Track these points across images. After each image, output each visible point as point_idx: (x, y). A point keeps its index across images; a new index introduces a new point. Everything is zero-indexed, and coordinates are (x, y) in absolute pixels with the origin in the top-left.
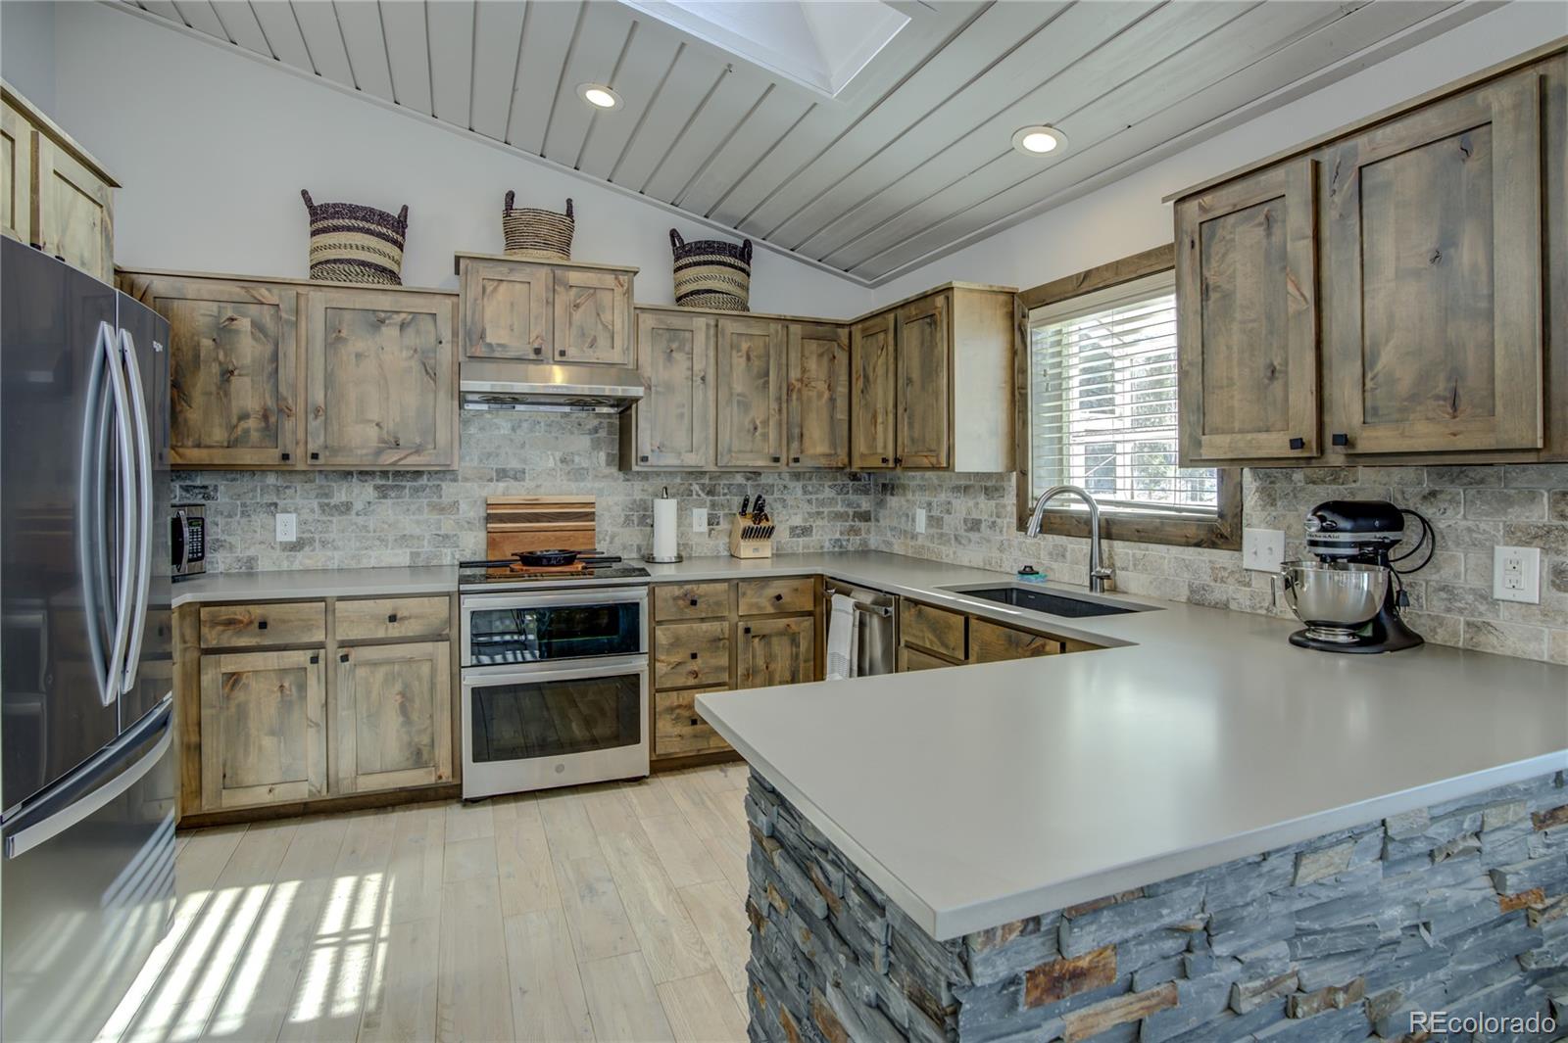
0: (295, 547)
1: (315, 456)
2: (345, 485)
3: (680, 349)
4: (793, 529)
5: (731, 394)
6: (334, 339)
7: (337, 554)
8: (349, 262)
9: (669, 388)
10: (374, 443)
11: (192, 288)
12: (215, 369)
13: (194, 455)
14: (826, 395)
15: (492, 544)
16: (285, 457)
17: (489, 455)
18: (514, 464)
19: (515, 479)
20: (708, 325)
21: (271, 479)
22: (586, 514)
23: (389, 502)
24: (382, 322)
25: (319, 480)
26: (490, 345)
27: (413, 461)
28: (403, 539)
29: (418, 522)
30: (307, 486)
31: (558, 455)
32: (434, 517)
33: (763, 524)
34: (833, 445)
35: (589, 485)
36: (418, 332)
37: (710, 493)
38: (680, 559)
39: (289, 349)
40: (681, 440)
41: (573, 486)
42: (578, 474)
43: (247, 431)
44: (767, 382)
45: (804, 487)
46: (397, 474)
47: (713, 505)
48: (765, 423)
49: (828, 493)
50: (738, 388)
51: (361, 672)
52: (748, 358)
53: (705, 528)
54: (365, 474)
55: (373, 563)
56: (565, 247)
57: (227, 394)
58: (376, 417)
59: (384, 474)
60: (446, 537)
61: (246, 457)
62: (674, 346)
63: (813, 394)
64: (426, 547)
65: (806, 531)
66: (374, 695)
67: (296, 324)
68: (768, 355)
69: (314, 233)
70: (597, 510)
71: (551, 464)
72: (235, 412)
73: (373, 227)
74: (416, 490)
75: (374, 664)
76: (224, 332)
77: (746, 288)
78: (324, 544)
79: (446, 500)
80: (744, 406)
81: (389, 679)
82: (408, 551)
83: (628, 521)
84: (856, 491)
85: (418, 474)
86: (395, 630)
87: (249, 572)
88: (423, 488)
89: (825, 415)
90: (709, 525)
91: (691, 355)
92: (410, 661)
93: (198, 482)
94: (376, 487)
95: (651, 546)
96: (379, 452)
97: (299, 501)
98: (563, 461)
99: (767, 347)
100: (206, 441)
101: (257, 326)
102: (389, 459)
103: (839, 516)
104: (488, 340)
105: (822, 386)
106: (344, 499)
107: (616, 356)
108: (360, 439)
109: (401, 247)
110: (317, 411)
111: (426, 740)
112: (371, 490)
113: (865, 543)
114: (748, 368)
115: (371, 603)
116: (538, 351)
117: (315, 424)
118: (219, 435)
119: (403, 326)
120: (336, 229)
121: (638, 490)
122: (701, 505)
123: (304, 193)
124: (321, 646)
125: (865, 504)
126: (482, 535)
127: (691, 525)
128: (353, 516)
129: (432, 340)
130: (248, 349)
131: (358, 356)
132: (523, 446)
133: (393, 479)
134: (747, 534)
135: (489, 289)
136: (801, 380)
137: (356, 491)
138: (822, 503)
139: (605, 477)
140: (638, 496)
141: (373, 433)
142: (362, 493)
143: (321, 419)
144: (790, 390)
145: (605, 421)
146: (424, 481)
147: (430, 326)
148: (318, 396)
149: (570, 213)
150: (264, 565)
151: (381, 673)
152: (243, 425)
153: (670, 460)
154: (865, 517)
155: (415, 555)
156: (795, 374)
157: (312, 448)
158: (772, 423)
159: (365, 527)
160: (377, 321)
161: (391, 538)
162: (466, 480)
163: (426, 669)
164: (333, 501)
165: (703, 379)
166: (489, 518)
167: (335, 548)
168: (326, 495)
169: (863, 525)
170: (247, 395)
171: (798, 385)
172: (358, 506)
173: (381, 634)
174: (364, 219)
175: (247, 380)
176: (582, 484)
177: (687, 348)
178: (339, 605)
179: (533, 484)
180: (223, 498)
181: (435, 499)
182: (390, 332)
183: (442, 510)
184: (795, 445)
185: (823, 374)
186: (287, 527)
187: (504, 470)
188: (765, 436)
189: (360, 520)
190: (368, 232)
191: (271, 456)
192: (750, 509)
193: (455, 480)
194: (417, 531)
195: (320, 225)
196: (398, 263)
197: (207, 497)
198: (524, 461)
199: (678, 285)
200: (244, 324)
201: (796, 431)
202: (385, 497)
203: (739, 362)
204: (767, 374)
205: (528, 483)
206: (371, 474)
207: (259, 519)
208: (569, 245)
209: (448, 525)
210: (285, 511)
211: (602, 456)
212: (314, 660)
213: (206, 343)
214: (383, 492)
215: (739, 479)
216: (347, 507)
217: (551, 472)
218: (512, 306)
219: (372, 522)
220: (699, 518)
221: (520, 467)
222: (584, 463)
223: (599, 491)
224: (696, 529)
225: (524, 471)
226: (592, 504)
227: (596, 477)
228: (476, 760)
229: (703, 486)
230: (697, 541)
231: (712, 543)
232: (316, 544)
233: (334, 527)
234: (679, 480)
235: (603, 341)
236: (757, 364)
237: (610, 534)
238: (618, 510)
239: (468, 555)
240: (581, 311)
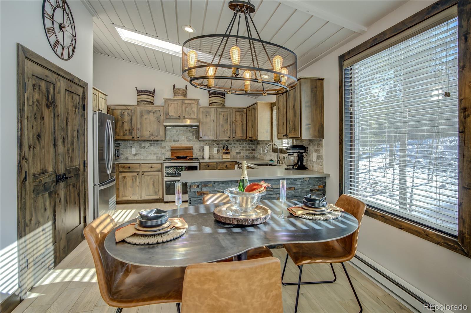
0: (135, 155)
1: (138, 138)
2: (144, 143)
3: (208, 115)
4: (237, 153)
5: (220, 124)
6: (141, 115)
8: (144, 101)
9: (206, 123)
10: (149, 135)
11: (117, 107)
12: (121, 122)
13: (118, 138)
14: (241, 123)
15: (172, 155)
16: (133, 138)
17: (171, 137)
18: (176, 139)
19: (177, 142)
20: (214, 110)
21: (131, 142)
22: (191, 149)
23: (152, 146)
24: (150, 112)
25: (139, 142)
26: (170, 116)
27: (156, 138)
28: (155, 154)
29: (158, 150)
30: (137, 143)
31: (185, 137)
32: (161, 149)
33: (228, 151)
34: (243, 134)
35: (192, 143)
36: (157, 114)
37: (217, 145)
38: (210, 158)
39: (133, 118)
40: (209, 134)
41: (188, 143)
42: (189, 141)
43: (126, 133)
44: (227, 121)
45: (239, 144)
46: (154, 141)
47: (218, 147)
48: (227, 130)
49: (245, 145)
50: (221, 123)
51: (146, 177)
52: (223, 116)
53: (217, 152)
55: (149, 158)
56: (185, 95)
57: (123, 126)
58: (149, 130)
59: (151, 141)
60: (163, 153)
61: (127, 138)
62: (207, 114)
63: (238, 123)
64: (159, 155)
65: (240, 153)
66: (148, 181)
67: (135, 113)
68: (228, 116)
69: (138, 95)
70: (194, 148)
71: (184, 139)
72: (124, 130)
73: (148, 94)
74: (157, 144)
75: (148, 176)
76: (122, 115)
77: (224, 102)
78: (140, 154)
79: (163, 146)
80: (222, 126)
81: (151, 179)
83: (200, 150)
84: (252, 144)
85: (158, 141)
86: (152, 170)
87: (127, 159)
88: (159, 144)
89: (241, 128)
91: (211, 116)
92: (154, 175)
93: (118, 143)
94: (150, 143)
95: (204, 156)
96: (150, 137)
97: (136, 146)
98: (186, 138)
99: (227, 114)
100: (120, 135)
101: (128, 114)
102: (151, 138)
103: (247, 150)
104: (170, 115)
105: (240, 122)
107: (195, 117)
108: (146, 134)
109: (154, 97)
110: (138, 129)
111: (157, 190)
112: (149, 144)
113: (254, 156)
114: (223, 119)
115: (147, 164)
116: (179, 117)
117: (138, 132)
118: (122, 134)
119: (154, 113)
120: (141, 95)
121: (202, 144)
122: (216, 147)
123: (136, 88)
124: (139, 172)
125: (254, 147)
126: (170, 153)
127: (213, 151)
128: (145, 149)
129: (159, 115)
130: (127, 118)
131: (146, 119)
132: (178, 135)
133: (153, 142)
134: (224, 153)
135: (170, 105)
136: (235, 121)
138: (244, 147)
139: (195, 141)
140: (202, 145)
141: (148, 133)
142: (147, 144)
143: (139, 131)
144: (233, 123)
145: (195, 130)
146: (159, 142)
147: (159, 112)
148: (139, 126)
149: (186, 88)
150: (129, 158)
151: (149, 177)
152: (126, 132)
153: (206, 138)
154: (254, 150)
155: (157, 157)
156: (234, 119)
157: (138, 136)
158: (229, 130)
160: (149, 112)
161: (153, 153)
162: (167, 142)
163: (157, 177)
164: (142, 146)
165: (213, 121)
166: (172, 150)
167: (142, 155)
168: (141, 145)
169: (253, 152)
170: (126, 127)
171: (234, 122)
172: (147, 147)
173: (149, 170)
174: (146, 93)
175: (126, 124)
176: (190, 143)
178: (142, 165)
179: (180, 143)
180: (122, 146)
181: (161, 146)
182: (151, 114)
183: (162, 148)
184: (234, 134)
185: (240, 119)
186: (134, 151)
187: (174, 140)
188: (227, 133)
189: (147, 150)
191: (131, 138)
192: (225, 148)
193: (165, 142)
194: (158, 152)
195: (139, 94)
196: (153, 100)
197: (120, 145)
198: (178, 138)
199: (210, 101)
200: (126, 113)
201: (234, 131)
202: (151, 145)
203: (221, 117)
204: (228, 120)
205: (179, 143)
206: (149, 141)
207: (129, 149)
208: (186, 94)
209: (163, 151)
210: (133, 148)
211: (194, 137)
212: (138, 174)
213: (120, 117)
214: (151, 144)
215: (224, 142)
216: (144, 147)
217: (184, 140)
218: (174, 108)
219: (149, 150)
220: (215, 150)
221: (178, 139)
222: (191, 139)
223: (194, 144)
224: (215, 152)
225: (178, 140)
226: (192, 147)
227: (193, 141)
228: (166, 194)
229: (216, 143)
230: (214, 155)
231: (218, 155)
232: (139, 154)
233: (142, 151)
234: (211, 142)
235: (192, 114)
236: (225, 118)
237: (196, 153)
238: (197, 148)
239: (167, 157)
240: (188, 108)
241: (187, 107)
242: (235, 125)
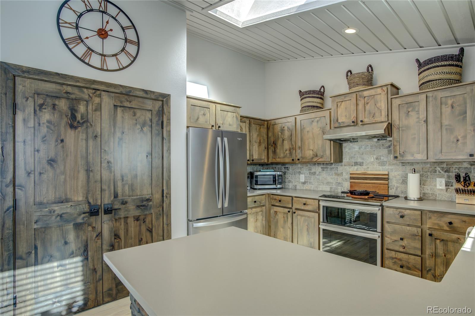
0: (304, 183)
1: (298, 160)
2: (314, 167)
6: (303, 128)
7: (313, 186)
10: (312, 156)
11: (277, 121)
12: (281, 140)
15: (351, 186)
16: (293, 160)
17: (352, 157)
18: (359, 160)
19: (360, 165)
20: (427, 97)
21: (299, 165)
22: (386, 178)
23: (325, 172)
24: (313, 121)
25: (309, 166)
26: (339, 123)
27: (321, 160)
28: (328, 183)
29: (332, 178)
30: (307, 167)
31: (375, 156)
32: (336, 177)
35: (387, 167)
37: (445, 172)
41: (381, 168)
42: (383, 164)
43: (287, 154)
50: (447, 122)
51: (299, 217)
53: (444, 187)
55: (321, 189)
57: (283, 145)
58: (311, 148)
60: (339, 183)
61: (287, 160)
64: (333, 186)
66: (301, 223)
67: (295, 126)
70: (390, 177)
71: (372, 160)
72: (285, 149)
74: (331, 169)
75: (301, 216)
76: (283, 130)
78: (310, 183)
79: (339, 172)
81: (304, 221)
82: (329, 187)
87: (295, 189)
88: (333, 168)
90: (446, 186)
92: (309, 217)
93: (286, 167)
94: (322, 168)
97: (305, 171)
98: (377, 159)
100: (280, 157)
101: (288, 128)
104: (339, 121)
106: (314, 171)
108: (309, 154)
110: (299, 148)
112: (320, 168)
115: (301, 199)
116: (353, 122)
118: (282, 155)
119: (318, 121)
122: (441, 177)
124: (291, 208)
126: (349, 183)
127: (436, 186)
130: (287, 134)
131: (308, 132)
132: (363, 154)
134: (459, 191)
135: (339, 105)
137: (317, 169)
139: (393, 164)
141: (311, 153)
143: (300, 150)
146: (333, 166)
147: (324, 120)
148: (300, 144)
150: (298, 188)
151: (303, 219)
152: (286, 152)
153: (409, 157)
155: (331, 188)
157: (298, 157)
158: (468, 137)
159: (319, 179)
161: (325, 183)
162: (345, 165)
164: (312, 171)
166: (351, 178)
167: (313, 184)
168: (310, 170)
170: (286, 145)
172: (317, 173)
175: (287, 141)
176: (384, 167)
177: (416, 109)
179: (366, 167)
180: (291, 170)
181: (336, 172)
183: (338, 175)
186: (302, 178)
187: (357, 162)
188: (464, 144)
189: (318, 177)
191: (290, 160)
192: (462, 180)
193: (340, 165)
194: (332, 181)
197: (288, 170)
198: (363, 159)
200: (286, 128)
202: (323, 171)
207: (297, 175)
210: (302, 174)
212: (289, 212)
213: (280, 133)
216: (314, 173)
217: (372, 163)
218: (346, 108)
219: (320, 178)
220: (440, 182)
221: (361, 161)
222: (386, 160)
223: (391, 169)
224: (438, 187)
225: (363, 163)
226: (387, 175)
227: (390, 164)
229: (443, 169)
230: (437, 193)
231: (448, 194)
232: (308, 183)
233: (312, 178)
234: (429, 166)
235: (377, 114)
238: (399, 177)
239: (346, 190)
240: (369, 105)
241: (367, 103)
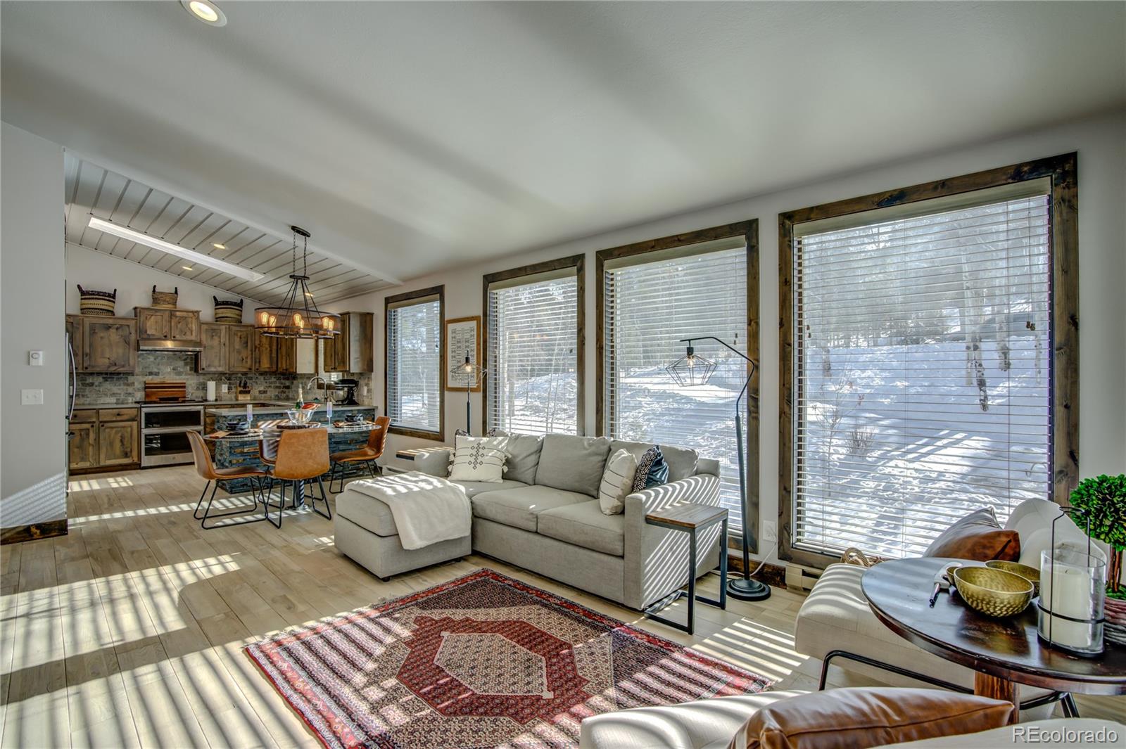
1: (86, 368)
3: (216, 335)
4: (260, 391)
5: (234, 349)
8: (98, 309)
9: (212, 347)
14: (269, 349)
15: (147, 395)
17: (146, 368)
18: (156, 370)
19: (156, 375)
20: (226, 328)
22: (182, 386)
23: (108, 383)
24: (110, 327)
26: (148, 335)
27: (121, 370)
28: (114, 394)
29: (119, 389)
31: (172, 367)
32: (125, 387)
33: (247, 389)
34: (271, 364)
36: (123, 330)
37: (228, 380)
38: (216, 400)
40: (216, 363)
41: (178, 377)
42: (179, 374)
44: (247, 346)
45: (264, 379)
46: (111, 374)
47: (230, 384)
48: (247, 358)
49: (273, 379)
50: (237, 347)
51: (107, 430)
52: (241, 338)
53: (227, 391)
54: (99, 374)
56: (175, 304)
58: (108, 356)
59: (106, 374)
60: (130, 394)
62: (214, 334)
63: (264, 349)
64: (121, 397)
65: (265, 392)
66: (112, 436)
68: (248, 337)
69: (82, 299)
70: (186, 385)
71: (169, 370)
73: (106, 298)
74: (118, 379)
75: (112, 428)
77: (241, 316)
78: (83, 396)
79: (130, 382)
80: (239, 352)
81: (117, 433)
82: (115, 398)
83: (198, 388)
84: (284, 379)
85: (119, 374)
86: (119, 418)
88: (121, 378)
89: (268, 355)
90: (228, 389)
91: (220, 337)
92: (124, 427)
94: (103, 378)
95: (206, 396)
96: (109, 367)
98: (174, 369)
99: (247, 334)
102: (113, 369)
103: (277, 387)
104: (148, 333)
105: (267, 346)
106: (91, 381)
107: (193, 338)
109: (114, 302)
111: (129, 450)
113: (287, 396)
114: (240, 341)
115: (111, 410)
116: (166, 336)
117: (86, 358)
119: (117, 328)
120: (93, 299)
121: (201, 379)
122: (225, 384)
123: (79, 286)
124: (94, 422)
125: (287, 383)
126: (143, 393)
127: (221, 390)
128: (94, 387)
129: (128, 332)
131: (102, 338)
132: (159, 365)
133: (109, 376)
134: (241, 392)
135: (149, 317)
136: (259, 345)
137: (95, 379)
138: (271, 383)
139: (190, 374)
140: (201, 381)
141: (106, 361)
142: (98, 380)
143: (88, 357)
144: (256, 347)
145: (189, 357)
146: (122, 375)
147: (127, 329)
149: (176, 292)
151: (114, 430)
153: (213, 369)
154: (288, 387)
155: (117, 399)
156: (257, 343)
157: (85, 366)
158: (249, 358)
159: (99, 391)
160: (108, 327)
161: (109, 394)
162: (137, 375)
163: (129, 429)
164: (87, 382)
165: (224, 344)
166: (146, 388)
167: (88, 397)
169: (287, 390)
171: (258, 347)
172: (97, 383)
173: (114, 419)
174: (102, 296)
176: (181, 377)
177: (219, 335)
178: (100, 411)
181: (125, 382)
182: (113, 330)
183: (128, 385)
184: (257, 365)
185: (267, 343)
187: (151, 372)
188: (247, 362)
189: (97, 388)
190: (105, 300)
192: (242, 385)
193: (133, 375)
194: (119, 392)
195: (83, 297)
196: (113, 308)
198: (159, 369)
199: (216, 314)
201: (258, 360)
202: (107, 381)
203: (237, 339)
204: (247, 343)
205: (161, 376)
206: (102, 374)
208: (176, 302)
209: (130, 390)
211: (188, 368)
212: (92, 426)
214: (106, 380)
215: (240, 375)
216: (92, 384)
217: (169, 373)
218: (156, 322)
219: (101, 389)
220: (225, 388)
222: (182, 370)
223: (188, 379)
224: (223, 391)
225: (159, 373)
226: (184, 383)
227: (186, 375)
228: (146, 455)
229: (226, 378)
230: (223, 395)
231: (229, 396)
232: (81, 396)
233: (87, 390)
234: (216, 376)
235: (188, 333)
236: (243, 340)
237: (192, 392)
238: (195, 385)
239: (138, 400)
240: (181, 324)
241: (178, 322)
242: (259, 350)
